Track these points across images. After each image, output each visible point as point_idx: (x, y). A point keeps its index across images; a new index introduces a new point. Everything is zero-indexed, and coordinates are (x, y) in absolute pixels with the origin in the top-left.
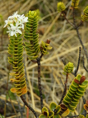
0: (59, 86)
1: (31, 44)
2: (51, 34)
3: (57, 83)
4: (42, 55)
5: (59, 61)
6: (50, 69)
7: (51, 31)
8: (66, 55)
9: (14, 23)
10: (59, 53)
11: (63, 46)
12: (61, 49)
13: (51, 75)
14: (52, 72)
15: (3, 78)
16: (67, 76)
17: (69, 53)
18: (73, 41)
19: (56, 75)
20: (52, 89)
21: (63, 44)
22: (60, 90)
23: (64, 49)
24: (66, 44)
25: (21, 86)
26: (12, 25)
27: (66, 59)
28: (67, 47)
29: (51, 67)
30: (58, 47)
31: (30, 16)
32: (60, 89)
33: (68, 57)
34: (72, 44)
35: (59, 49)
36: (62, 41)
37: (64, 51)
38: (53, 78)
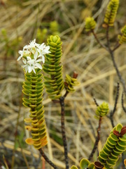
0: (84, 127)
1: (53, 79)
2: (71, 54)
3: (82, 124)
4: (67, 93)
5: (84, 92)
6: (71, 103)
7: (72, 50)
8: (93, 83)
9: (32, 55)
10: (84, 81)
11: (89, 71)
12: (87, 75)
13: (73, 112)
14: (75, 109)
15: (7, 117)
16: (100, 120)
17: (98, 80)
18: (103, 64)
19: (81, 113)
20: (75, 133)
21: (89, 68)
22: (86, 134)
23: (90, 75)
24: (93, 68)
25: (40, 136)
26: (29, 58)
27: (93, 89)
28: (94, 71)
29: (73, 101)
30: (82, 73)
31: (52, 43)
32: (86, 132)
33: (97, 87)
34: (101, 68)
35: (83, 76)
36: (87, 64)
37: (91, 78)
38: (77, 116)
